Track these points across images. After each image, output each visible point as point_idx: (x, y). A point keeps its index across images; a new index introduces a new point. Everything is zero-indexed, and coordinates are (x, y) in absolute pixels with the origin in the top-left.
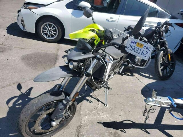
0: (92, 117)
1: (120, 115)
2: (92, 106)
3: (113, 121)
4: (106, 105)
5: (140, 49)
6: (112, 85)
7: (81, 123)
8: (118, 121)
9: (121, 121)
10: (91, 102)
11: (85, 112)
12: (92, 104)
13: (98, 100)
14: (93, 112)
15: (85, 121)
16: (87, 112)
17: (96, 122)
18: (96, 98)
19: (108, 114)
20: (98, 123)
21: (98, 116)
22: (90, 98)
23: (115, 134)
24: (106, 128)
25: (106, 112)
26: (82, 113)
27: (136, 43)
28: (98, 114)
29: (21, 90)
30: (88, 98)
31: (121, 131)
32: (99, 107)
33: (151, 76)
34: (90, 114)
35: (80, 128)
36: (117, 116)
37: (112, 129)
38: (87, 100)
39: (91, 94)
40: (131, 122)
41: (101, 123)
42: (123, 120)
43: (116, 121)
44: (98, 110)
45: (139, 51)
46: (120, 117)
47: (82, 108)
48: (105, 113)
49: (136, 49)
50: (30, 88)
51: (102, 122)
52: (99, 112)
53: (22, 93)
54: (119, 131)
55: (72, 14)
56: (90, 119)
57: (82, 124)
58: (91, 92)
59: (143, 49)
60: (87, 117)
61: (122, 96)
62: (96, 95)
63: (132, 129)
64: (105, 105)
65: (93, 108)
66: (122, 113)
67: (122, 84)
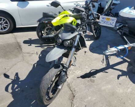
0: (73, 76)
1: (87, 69)
4: (76, 66)
8: (88, 72)
17: (76, 78)
19: (80, 70)
20: (78, 78)
21: (75, 74)
23: (91, 80)
24: (84, 79)
27: (105, 18)
28: (74, 72)
31: (93, 77)
33: (89, 39)
34: (69, 75)
35: (69, 85)
36: (85, 70)
37: (87, 78)
40: (95, 70)
41: (79, 77)
42: (90, 71)
43: (86, 73)
45: (108, 23)
48: (77, 71)
49: (106, 22)
50: (16, 74)
52: (74, 71)
53: (12, 79)
54: (92, 78)
55: (17, 5)
56: (72, 78)
57: (69, 83)
58: (61, 61)
59: (110, 21)
61: (81, 57)
63: (98, 74)
66: (87, 67)
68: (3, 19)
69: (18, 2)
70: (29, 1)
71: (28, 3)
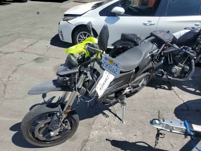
0: (103, 133)
1: (136, 135)
2: (107, 121)
3: (125, 140)
5: (111, 66)
6: (139, 100)
7: (89, 137)
9: (134, 142)
10: (107, 116)
11: (97, 126)
12: (107, 119)
13: (116, 115)
14: (105, 127)
15: (94, 136)
16: (99, 127)
17: (105, 139)
18: (114, 113)
19: (122, 132)
20: (107, 140)
21: (109, 133)
22: (107, 112)
24: (113, 147)
25: (120, 129)
26: (93, 126)
27: (108, 59)
28: (110, 130)
29: (45, 98)
30: (105, 112)
32: (114, 123)
33: (197, 91)
34: (101, 129)
35: (86, 142)
36: (131, 135)
37: (120, 149)
38: (104, 114)
39: (110, 108)
41: (109, 140)
42: (137, 141)
44: (111, 126)
45: (111, 67)
46: (135, 137)
47: (96, 121)
48: (118, 130)
49: (108, 66)
50: (53, 97)
51: (111, 140)
52: (112, 128)
53: (44, 101)
56: (100, 135)
57: (89, 139)
59: (114, 66)
60: (96, 132)
61: (146, 113)
62: (116, 109)
64: (122, 122)
65: (107, 123)
66: (138, 133)
67: (152, 99)
68: (87, 35)
69: (107, 17)
70: (119, 17)
71: (119, 18)
